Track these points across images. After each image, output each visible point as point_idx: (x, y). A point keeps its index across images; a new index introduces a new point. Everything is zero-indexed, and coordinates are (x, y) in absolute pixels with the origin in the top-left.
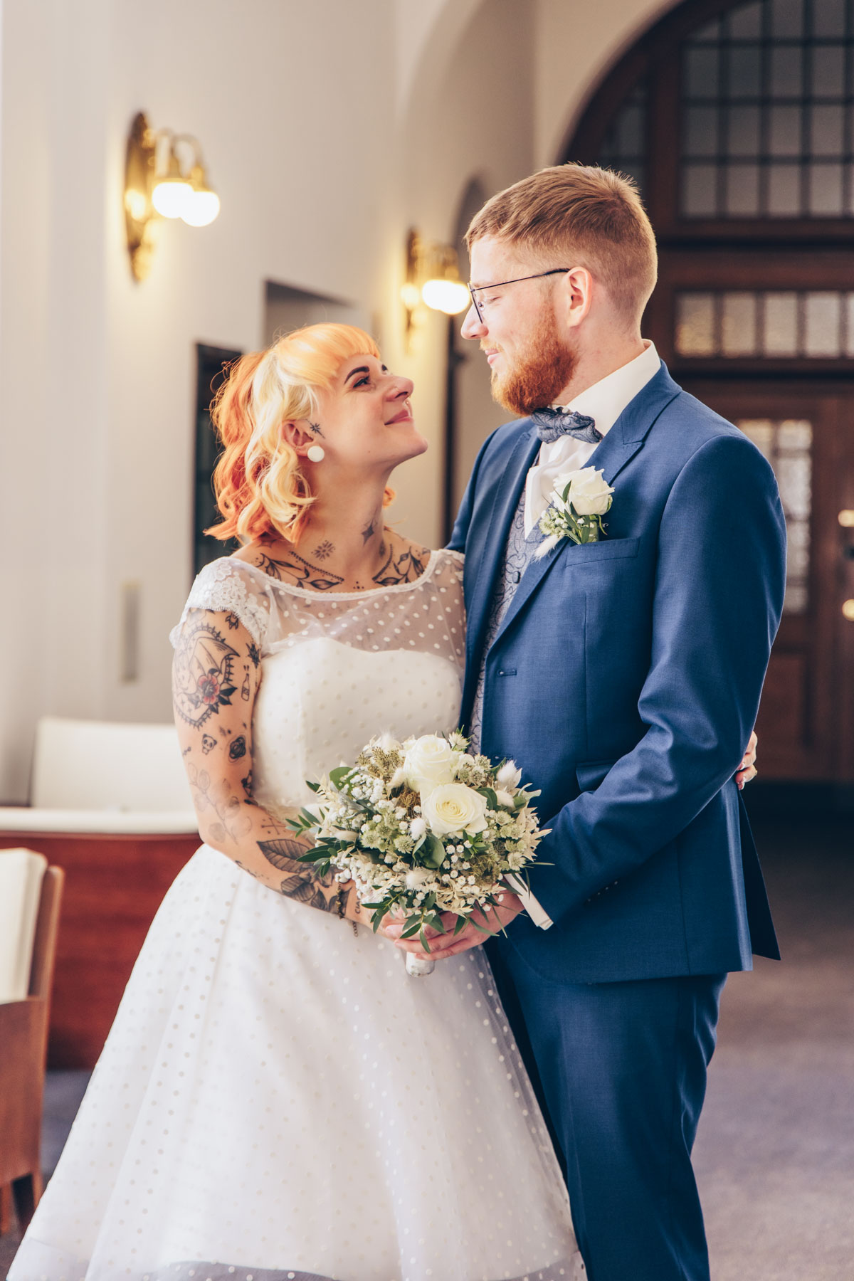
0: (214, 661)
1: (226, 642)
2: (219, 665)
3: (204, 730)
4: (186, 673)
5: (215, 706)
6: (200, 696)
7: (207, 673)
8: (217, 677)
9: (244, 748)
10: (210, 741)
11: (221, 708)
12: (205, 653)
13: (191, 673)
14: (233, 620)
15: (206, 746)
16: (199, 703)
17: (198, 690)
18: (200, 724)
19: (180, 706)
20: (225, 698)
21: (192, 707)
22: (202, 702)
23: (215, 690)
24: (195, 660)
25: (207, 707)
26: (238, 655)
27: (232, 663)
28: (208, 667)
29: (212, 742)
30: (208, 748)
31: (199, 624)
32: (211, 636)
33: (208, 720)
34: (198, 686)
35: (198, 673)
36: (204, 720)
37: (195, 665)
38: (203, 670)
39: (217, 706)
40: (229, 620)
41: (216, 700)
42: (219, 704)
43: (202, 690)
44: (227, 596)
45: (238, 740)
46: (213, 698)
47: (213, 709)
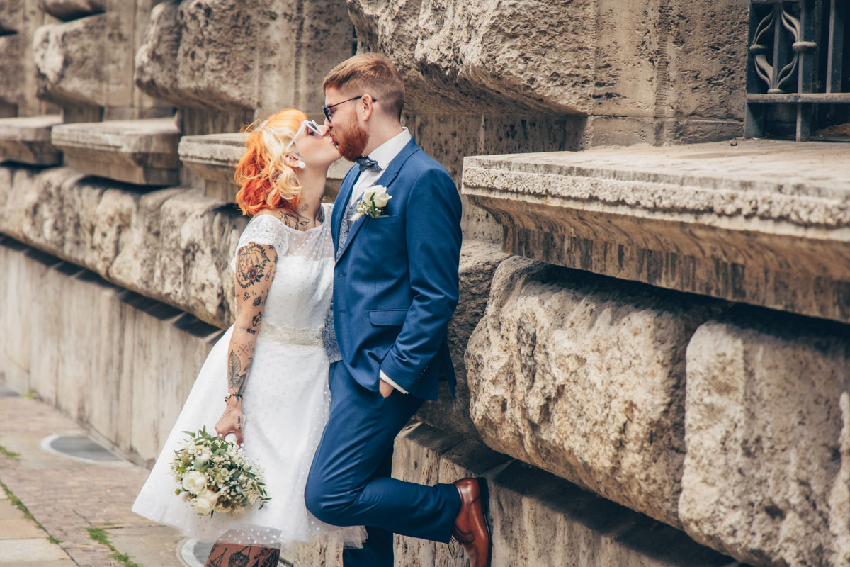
0: (258, 262)
1: (266, 254)
2: (260, 263)
3: (246, 290)
4: (245, 264)
6: (248, 275)
7: (254, 266)
8: (257, 269)
9: (260, 302)
10: (247, 296)
11: (256, 283)
12: (256, 258)
13: (247, 265)
17: (247, 272)
18: (245, 287)
20: (259, 279)
21: (243, 279)
23: (255, 274)
24: (250, 260)
25: (250, 281)
26: (269, 261)
27: (266, 264)
28: (255, 264)
29: (249, 296)
30: (246, 298)
32: (260, 250)
33: (249, 286)
35: (250, 265)
36: (247, 286)
37: (250, 262)
39: (254, 282)
41: (254, 279)
43: (249, 273)
45: (259, 298)
47: (252, 283)
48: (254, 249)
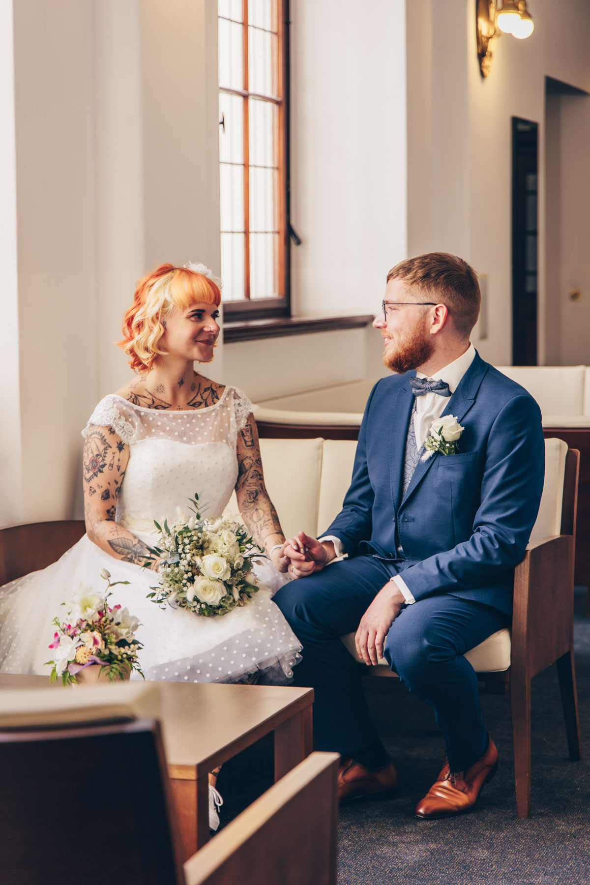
0: (99, 450)
1: (106, 441)
2: (101, 452)
3: (90, 484)
6: (91, 467)
9: (109, 495)
10: (93, 490)
11: (99, 474)
12: (96, 446)
13: (88, 455)
14: (112, 430)
17: (89, 464)
18: (89, 481)
20: (101, 469)
21: (87, 472)
23: (97, 465)
24: (90, 449)
26: (111, 447)
27: (107, 451)
28: (96, 453)
30: (92, 493)
31: (95, 431)
32: (99, 437)
33: (92, 480)
34: (90, 462)
35: (91, 455)
36: (91, 479)
37: (90, 451)
40: (111, 430)
41: (97, 470)
43: (91, 464)
44: (108, 419)
45: (105, 491)
47: (95, 474)
48: (93, 436)
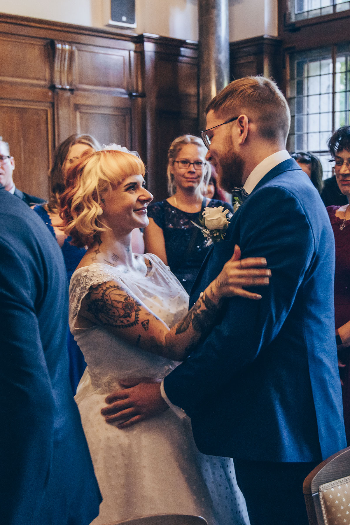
5: (138, 309)
7: (124, 302)
8: (130, 299)
15: (145, 327)
16: (130, 314)
19: (122, 324)
22: (131, 312)
25: (135, 312)
29: (147, 322)
38: (121, 302)
39: (139, 308)
42: (139, 307)
46: (135, 307)
